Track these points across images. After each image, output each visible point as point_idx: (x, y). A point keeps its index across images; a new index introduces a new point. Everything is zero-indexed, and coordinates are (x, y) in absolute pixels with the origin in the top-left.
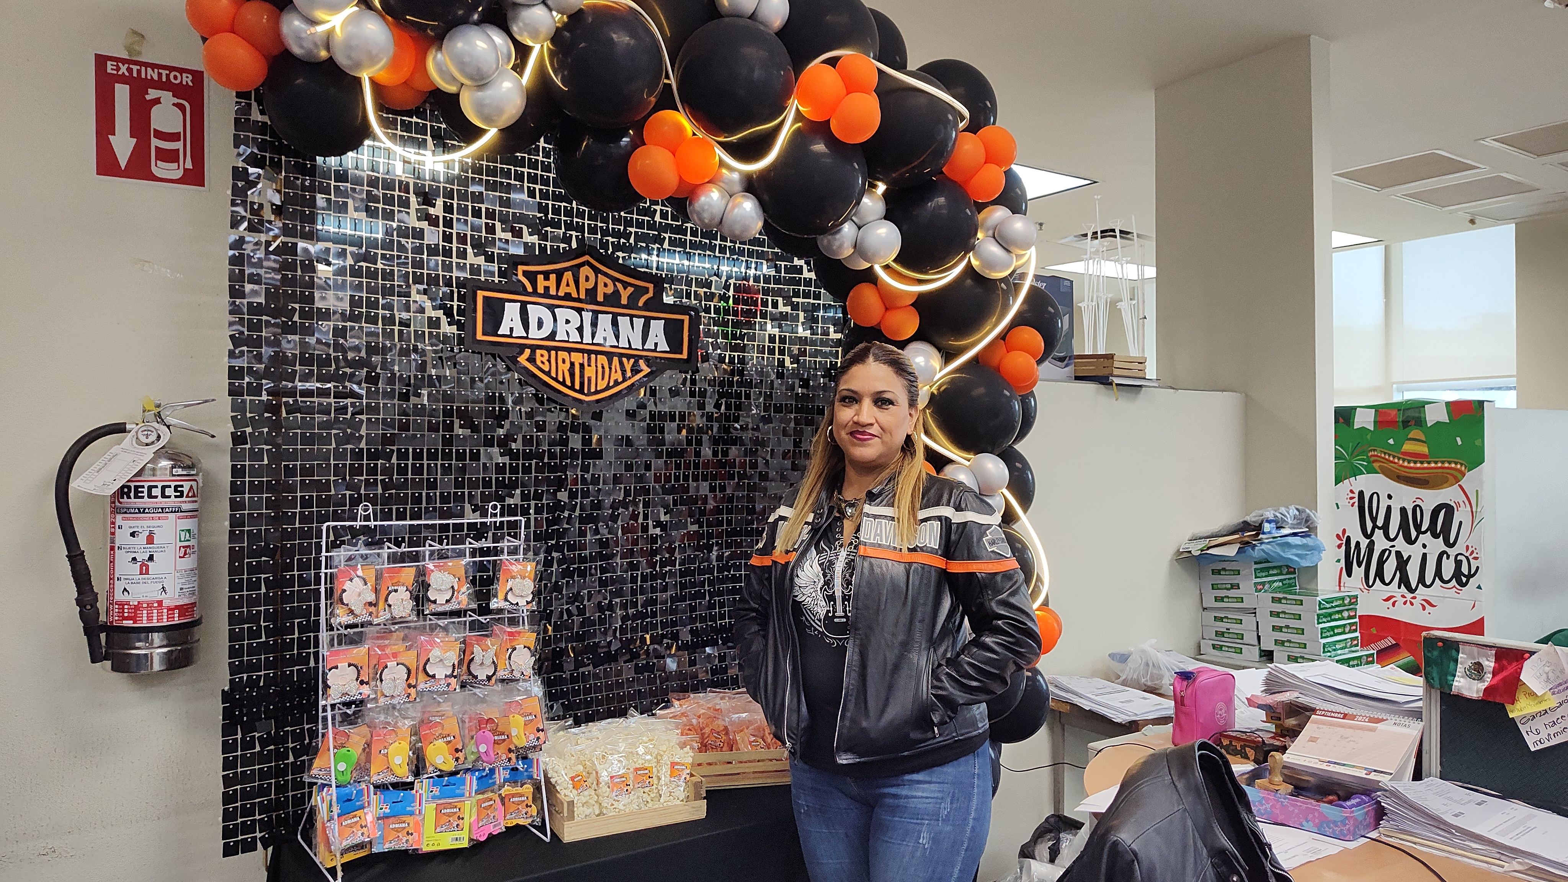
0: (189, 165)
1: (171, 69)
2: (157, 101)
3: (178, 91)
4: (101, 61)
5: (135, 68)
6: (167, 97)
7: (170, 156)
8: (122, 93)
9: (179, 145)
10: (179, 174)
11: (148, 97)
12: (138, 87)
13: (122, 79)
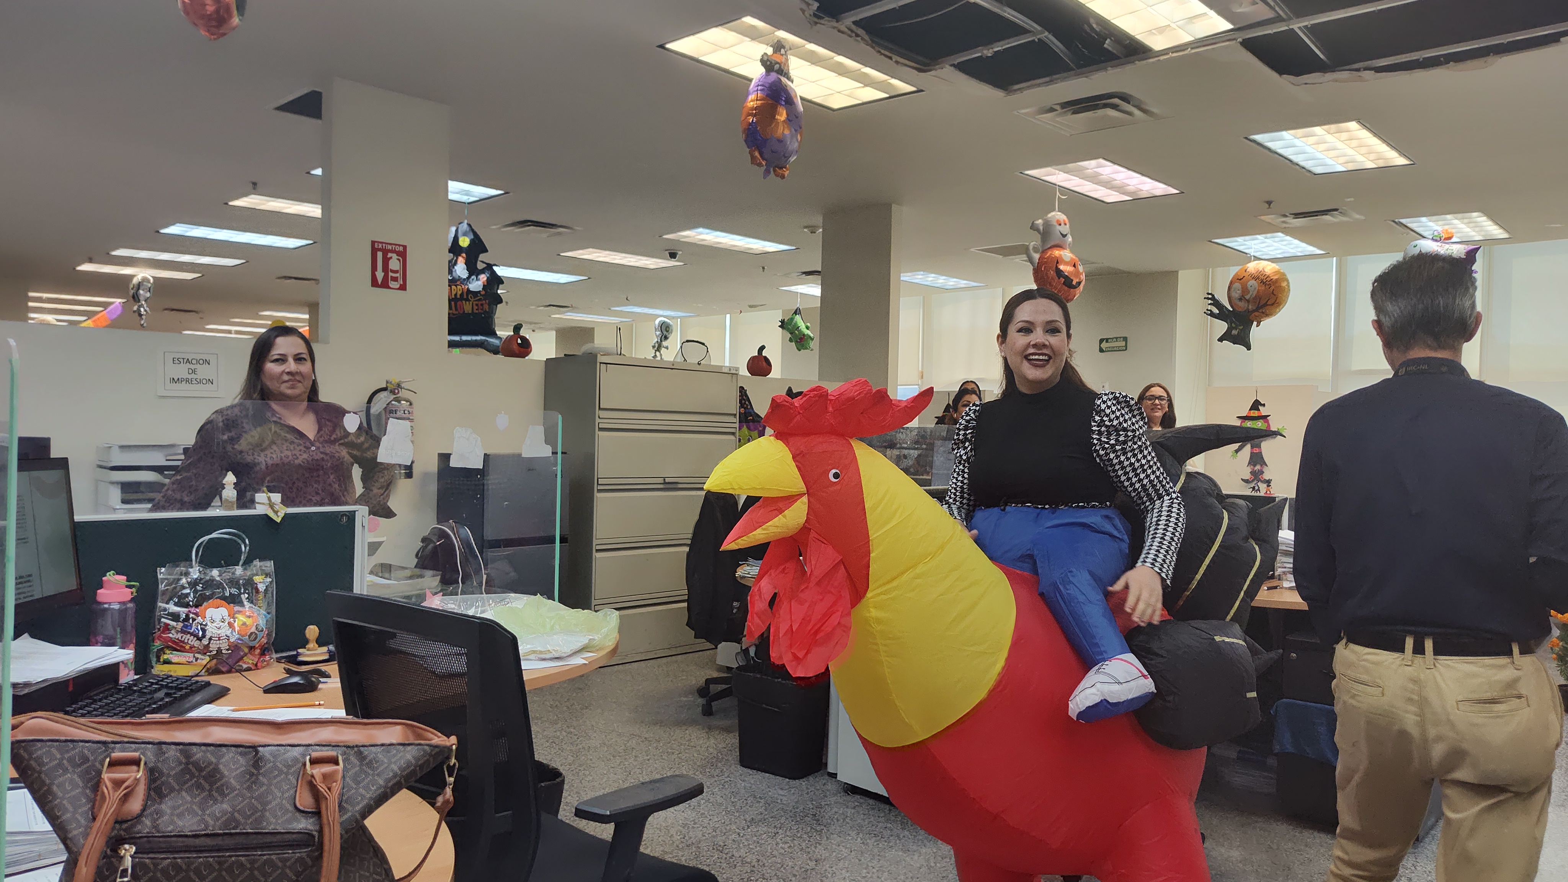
0: (402, 283)
1: (396, 245)
2: (391, 258)
3: (398, 253)
4: (373, 243)
5: (384, 245)
6: (394, 256)
7: (395, 279)
8: (380, 255)
9: (397, 275)
10: (398, 286)
11: (388, 256)
12: (385, 252)
13: (380, 250)
